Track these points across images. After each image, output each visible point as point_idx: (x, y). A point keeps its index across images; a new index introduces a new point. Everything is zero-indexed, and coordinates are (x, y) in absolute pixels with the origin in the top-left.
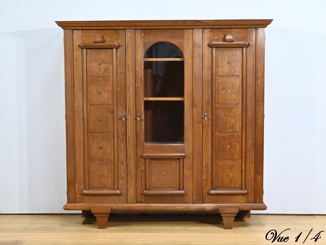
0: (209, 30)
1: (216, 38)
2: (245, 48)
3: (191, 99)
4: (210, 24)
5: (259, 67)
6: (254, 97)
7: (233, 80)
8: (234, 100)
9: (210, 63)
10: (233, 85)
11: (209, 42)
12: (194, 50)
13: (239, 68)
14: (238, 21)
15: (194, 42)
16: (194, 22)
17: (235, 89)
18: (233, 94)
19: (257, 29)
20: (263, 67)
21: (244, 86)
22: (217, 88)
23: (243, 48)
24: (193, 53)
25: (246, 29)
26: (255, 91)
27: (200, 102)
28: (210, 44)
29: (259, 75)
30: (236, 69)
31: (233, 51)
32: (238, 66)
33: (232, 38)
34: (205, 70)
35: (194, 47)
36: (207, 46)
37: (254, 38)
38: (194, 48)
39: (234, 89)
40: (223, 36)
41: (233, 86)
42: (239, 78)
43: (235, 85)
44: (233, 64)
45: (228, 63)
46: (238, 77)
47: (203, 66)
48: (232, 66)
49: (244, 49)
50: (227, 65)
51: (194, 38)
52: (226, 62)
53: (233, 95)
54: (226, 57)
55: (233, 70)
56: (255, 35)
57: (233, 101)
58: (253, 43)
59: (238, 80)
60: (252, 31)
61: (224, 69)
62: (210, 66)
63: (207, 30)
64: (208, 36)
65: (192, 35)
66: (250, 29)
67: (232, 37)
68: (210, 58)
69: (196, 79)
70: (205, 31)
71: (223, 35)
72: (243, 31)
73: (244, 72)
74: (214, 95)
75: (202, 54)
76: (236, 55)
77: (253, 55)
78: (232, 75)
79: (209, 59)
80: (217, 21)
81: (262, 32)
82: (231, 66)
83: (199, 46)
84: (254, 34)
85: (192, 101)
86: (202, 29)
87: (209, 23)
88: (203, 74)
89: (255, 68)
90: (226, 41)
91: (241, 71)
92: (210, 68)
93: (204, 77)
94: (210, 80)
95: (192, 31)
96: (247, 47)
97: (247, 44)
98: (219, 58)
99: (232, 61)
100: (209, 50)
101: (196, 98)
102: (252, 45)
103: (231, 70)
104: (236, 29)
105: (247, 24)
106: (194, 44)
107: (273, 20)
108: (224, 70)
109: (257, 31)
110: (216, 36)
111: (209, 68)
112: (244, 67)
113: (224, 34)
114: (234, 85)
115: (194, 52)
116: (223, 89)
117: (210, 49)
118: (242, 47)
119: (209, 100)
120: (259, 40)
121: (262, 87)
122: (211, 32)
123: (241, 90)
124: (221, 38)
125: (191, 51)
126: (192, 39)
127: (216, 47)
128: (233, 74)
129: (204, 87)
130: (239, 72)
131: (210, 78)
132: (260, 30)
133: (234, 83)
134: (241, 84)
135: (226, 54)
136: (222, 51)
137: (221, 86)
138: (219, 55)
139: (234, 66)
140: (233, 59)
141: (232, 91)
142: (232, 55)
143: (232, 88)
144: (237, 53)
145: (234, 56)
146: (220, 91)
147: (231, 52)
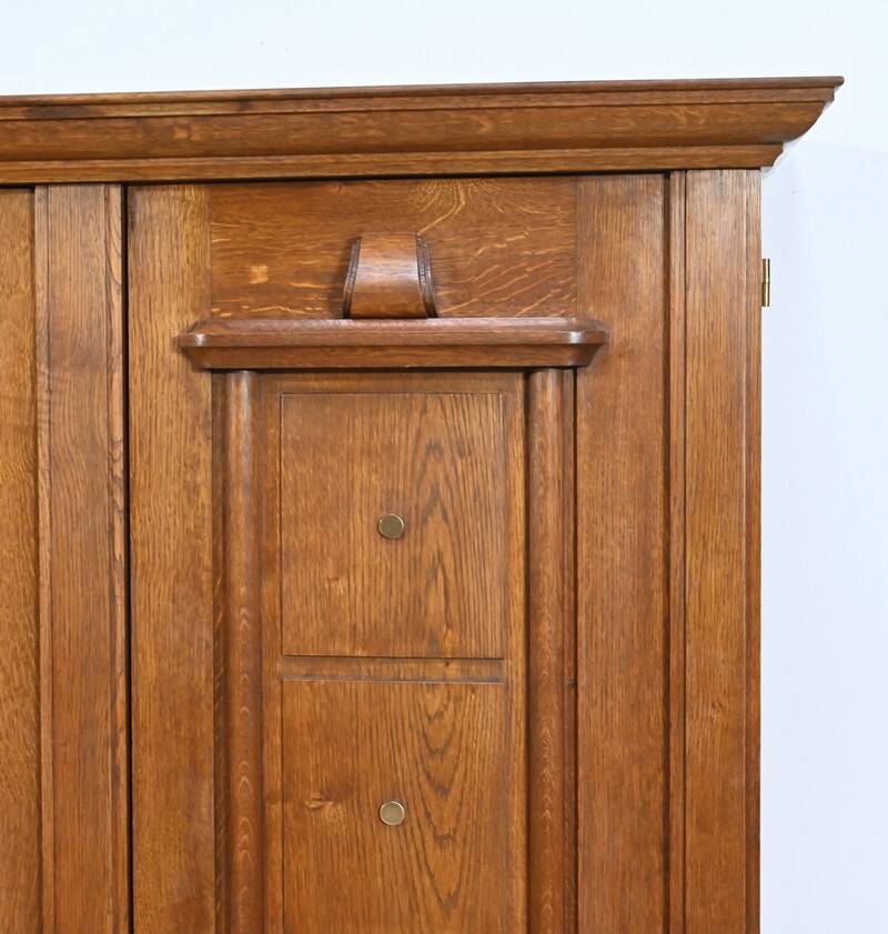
0: (191, 193)
1: (260, 274)
2: (561, 382)
3: (22, 880)
4: (181, 135)
5: (707, 576)
6: (658, 880)
7: (434, 701)
8: (453, 898)
9: (208, 525)
10: (432, 753)
11: (191, 319)
12: (43, 395)
13: (491, 576)
14: (471, 103)
15: (41, 314)
16: (17, 114)
17: (455, 791)
18: (440, 840)
19: (676, 177)
20: (740, 577)
21: (550, 772)
22: (274, 780)
23: (538, 376)
24: (36, 429)
25: (565, 186)
26: (659, 823)
27: (109, 919)
28: (200, 338)
29: (706, 655)
30: (462, 590)
31: (432, 402)
32: (483, 557)
33: (414, 276)
34: (154, 594)
35: (43, 368)
36: (175, 359)
37: (648, 272)
38: (42, 380)
39: (442, 790)
40: (331, 261)
41: (431, 764)
42: (494, 680)
43: (452, 752)
44: (437, 536)
45: (390, 532)
46: (486, 671)
47: (139, 554)
48: (426, 562)
49: (548, 389)
50: (367, 550)
51: (41, 281)
52: (361, 525)
53: (434, 855)
54: (361, 471)
55: (435, 602)
56: (658, 244)
57: (437, 917)
58: (631, 328)
59: (491, 695)
60: (631, 200)
61: (340, 587)
62: (207, 560)
63: (172, 192)
64: (184, 255)
65: (25, 243)
66: (609, 184)
67: (415, 265)
68: (203, 476)
69: (62, 680)
70: (150, 206)
71: (331, 247)
72: (530, 201)
73: (548, 628)
74: (242, 856)
75: (119, 434)
76: (463, 449)
77: (640, 448)
78: (423, 649)
79: (193, 490)
80: (244, 102)
81: (728, 215)
82: (416, 562)
83: (85, 361)
84: (645, 230)
85: (33, 899)
86: (116, 193)
87: (170, 128)
88: (143, 638)
89: (657, 583)
90: (356, 308)
91: (518, 612)
92: (206, 577)
93: (147, 669)
94: (207, 692)
95: (24, 213)
96: (574, 368)
97: (575, 337)
98: (295, 472)
99: (429, 510)
100: (192, 393)
101: (66, 875)
102: (628, 352)
103: (418, 600)
104: (459, 184)
105: (558, 131)
106: (42, 338)
107: (838, 82)
108: (345, 605)
109: (676, 204)
110: (257, 260)
111: (196, 578)
112: (549, 570)
113: (340, 242)
114: (443, 752)
115: (44, 417)
116: (341, 790)
117: (204, 382)
118: (528, 372)
119: (202, 897)
120: (696, 295)
121: (738, 782)
122: (213, 215)
123: (517, 801)
124: (315, 277)
125: (18, 401)
126: (24, 286)
127: (259, 371)
128: (433, 640)
129: (146, 767)
130: (493, 623)
131: (203, 673)
132: (708, 192)
133: (444, 737)
134: (522, 746)
135: (359, 442)
136: (328, 410)
137: (312, 762)
138: (295, 445)
139: (448, 560)
140: (435, 493)
141: (428, 815)
142: (422, 451)
143: (423, 778)
144: (475, 425)
145: (447, 456)
146: (302, 805)
147: (416, 415)
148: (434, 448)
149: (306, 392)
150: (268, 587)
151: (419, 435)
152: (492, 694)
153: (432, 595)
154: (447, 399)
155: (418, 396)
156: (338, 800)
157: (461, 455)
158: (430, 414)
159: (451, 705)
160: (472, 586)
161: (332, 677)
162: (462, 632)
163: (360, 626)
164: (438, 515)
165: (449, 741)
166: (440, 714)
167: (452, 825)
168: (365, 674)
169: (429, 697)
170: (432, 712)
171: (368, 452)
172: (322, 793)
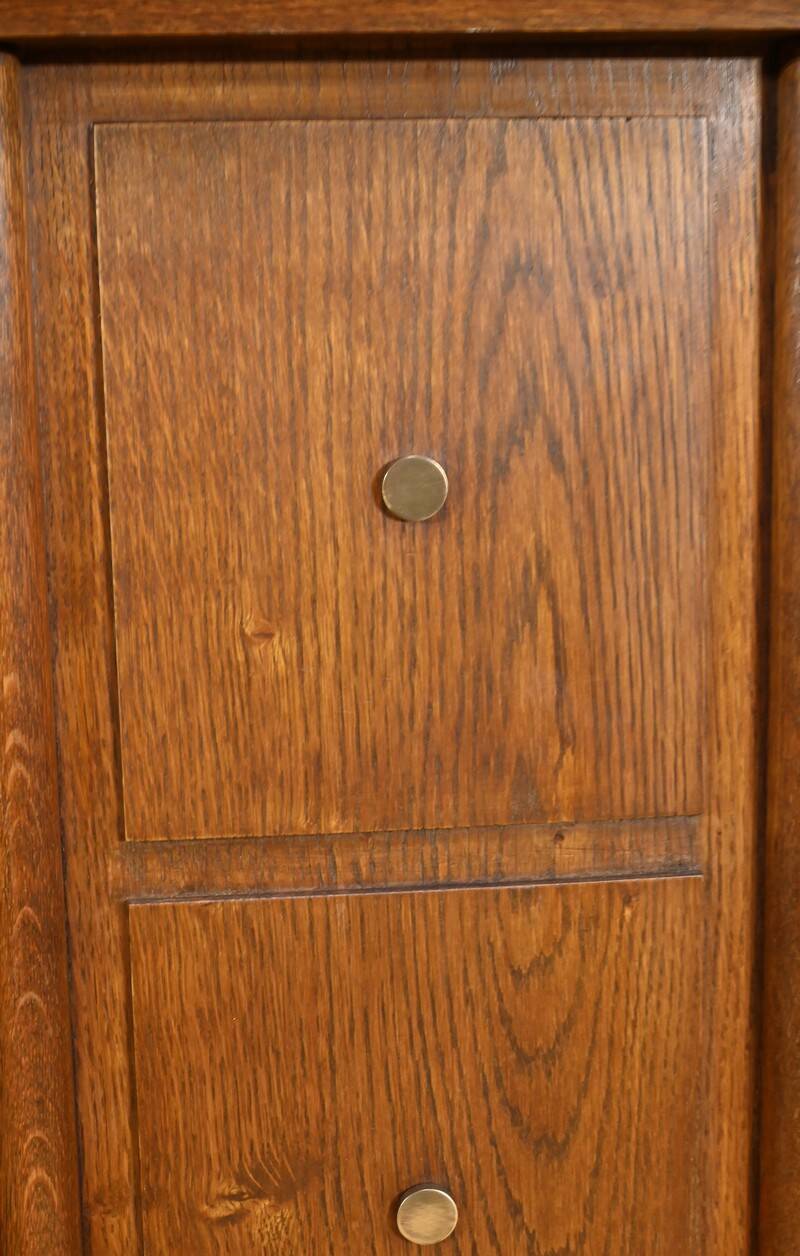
7: (529, 934)
13: (674, 605)
22: (113, 1156)
30: (599, 648)
41: (522, 1085)
44: (534, 508)
46: (655, 845)
48: (506, 580)
50: (347, 555)
52: (330, 489)
54: (326, 341)
55: (530, 683)
76: (604, 272)
78: (500, 805)
82: (479, 581)
98: (141, 346)
103: (486, 679)
108: (291, 701)
116: (290, 1170)
118: (777, 52)
130: (678, 728)
133: (553, 1019)
134: (742, 1022)
135: (318, 259)
136: (229, 166)
137: (213, 1108)
138: (137, 270)
139: (565, 568)
140: (530, 394)
141: (516, 1210)
142: (493, 281)
143: (502, 1122)
144: (635, 203)
145: (561, 290)
146: (190, 1214)
147: (476, 178)
148: (524, 270)
149: (165, 114)
150: (75, 665)
151: (484, 235)
152: (675, 905)
153: (523, 666)
154: (558, 130)
155: (483, 127)
156: (283, 1196)
157: (599, 288)
158: (514, 178)
159: (573, 938)
160: (627, 637)
161: (262, 889)
162: (601, 752)
163: (332, 755)
164: (537, 455)
165: (567, 1027)
166: (543, 964)
167: (574, 1226)
168: (344, 875)
169: (517, 922)
170: (523, 961)
171: (344, 285)
172: (241, 1179)
